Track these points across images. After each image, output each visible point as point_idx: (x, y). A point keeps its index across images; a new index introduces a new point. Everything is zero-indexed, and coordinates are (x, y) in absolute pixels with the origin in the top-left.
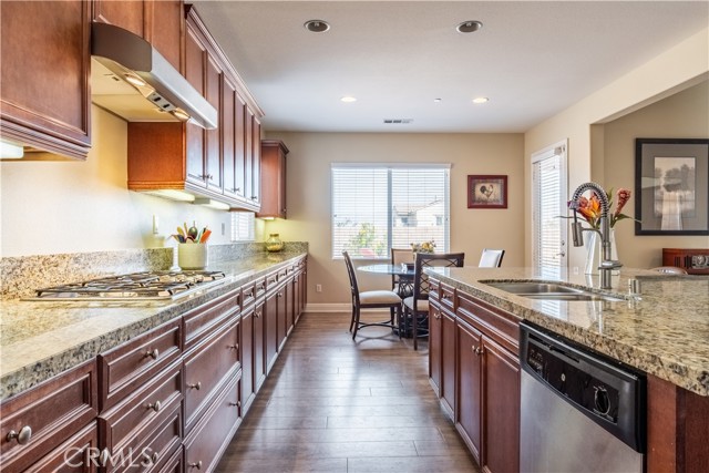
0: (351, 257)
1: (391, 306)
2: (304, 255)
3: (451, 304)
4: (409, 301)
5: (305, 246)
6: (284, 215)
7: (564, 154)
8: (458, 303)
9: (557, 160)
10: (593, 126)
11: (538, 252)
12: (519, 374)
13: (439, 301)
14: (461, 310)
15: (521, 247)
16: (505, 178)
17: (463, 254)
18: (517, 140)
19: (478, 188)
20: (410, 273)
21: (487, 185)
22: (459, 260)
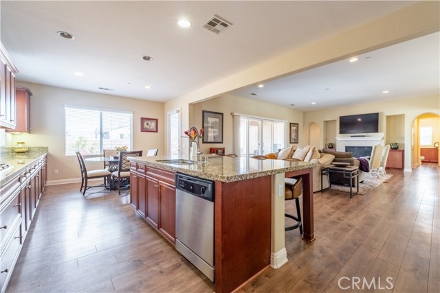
0: (82, 154)
1: (104, 176)
2: (46, 154)
3: (143, 171)
4: (116, 173)
5: (46, 149)
6: (29, 131)
7: (180, 113)
8: (146, 169)
9: (177, 115)
10: (190, 104)
11: (170, 150)
12: (175, 191)
13: (137, 171)
14: (148, 172)
15: (163, 147)
16: (157, 120)
17: (142, 152)
18: (162, 105)
19: (145, 123)
20: (115, 160)
21: (149, 123)
22: (140, 154)
